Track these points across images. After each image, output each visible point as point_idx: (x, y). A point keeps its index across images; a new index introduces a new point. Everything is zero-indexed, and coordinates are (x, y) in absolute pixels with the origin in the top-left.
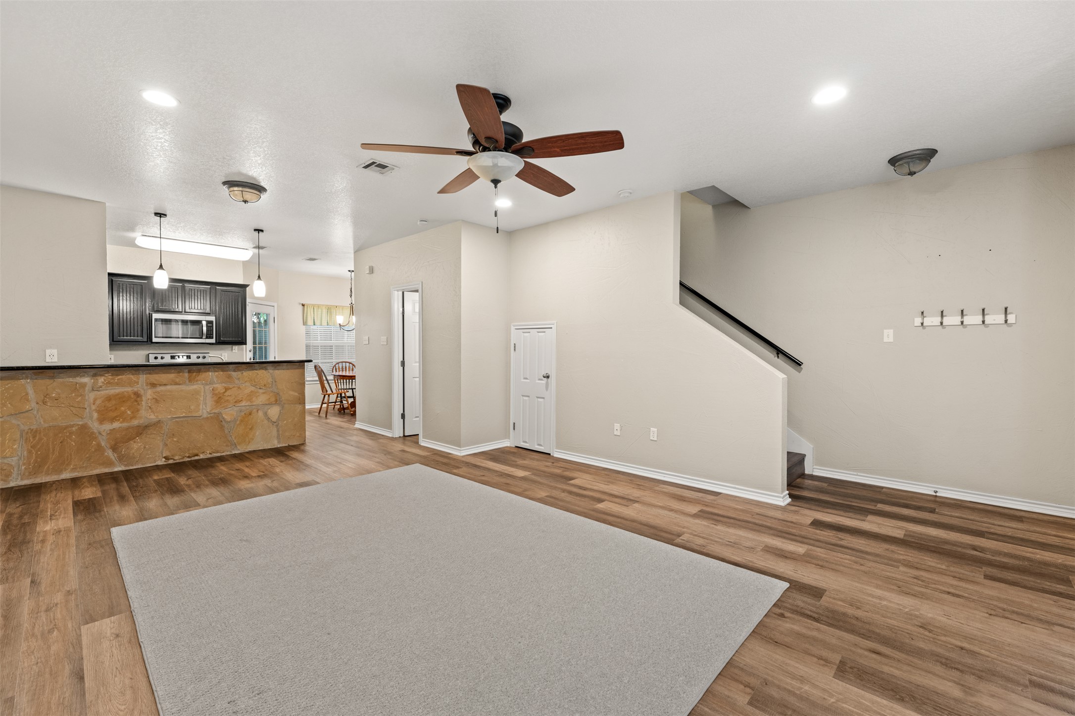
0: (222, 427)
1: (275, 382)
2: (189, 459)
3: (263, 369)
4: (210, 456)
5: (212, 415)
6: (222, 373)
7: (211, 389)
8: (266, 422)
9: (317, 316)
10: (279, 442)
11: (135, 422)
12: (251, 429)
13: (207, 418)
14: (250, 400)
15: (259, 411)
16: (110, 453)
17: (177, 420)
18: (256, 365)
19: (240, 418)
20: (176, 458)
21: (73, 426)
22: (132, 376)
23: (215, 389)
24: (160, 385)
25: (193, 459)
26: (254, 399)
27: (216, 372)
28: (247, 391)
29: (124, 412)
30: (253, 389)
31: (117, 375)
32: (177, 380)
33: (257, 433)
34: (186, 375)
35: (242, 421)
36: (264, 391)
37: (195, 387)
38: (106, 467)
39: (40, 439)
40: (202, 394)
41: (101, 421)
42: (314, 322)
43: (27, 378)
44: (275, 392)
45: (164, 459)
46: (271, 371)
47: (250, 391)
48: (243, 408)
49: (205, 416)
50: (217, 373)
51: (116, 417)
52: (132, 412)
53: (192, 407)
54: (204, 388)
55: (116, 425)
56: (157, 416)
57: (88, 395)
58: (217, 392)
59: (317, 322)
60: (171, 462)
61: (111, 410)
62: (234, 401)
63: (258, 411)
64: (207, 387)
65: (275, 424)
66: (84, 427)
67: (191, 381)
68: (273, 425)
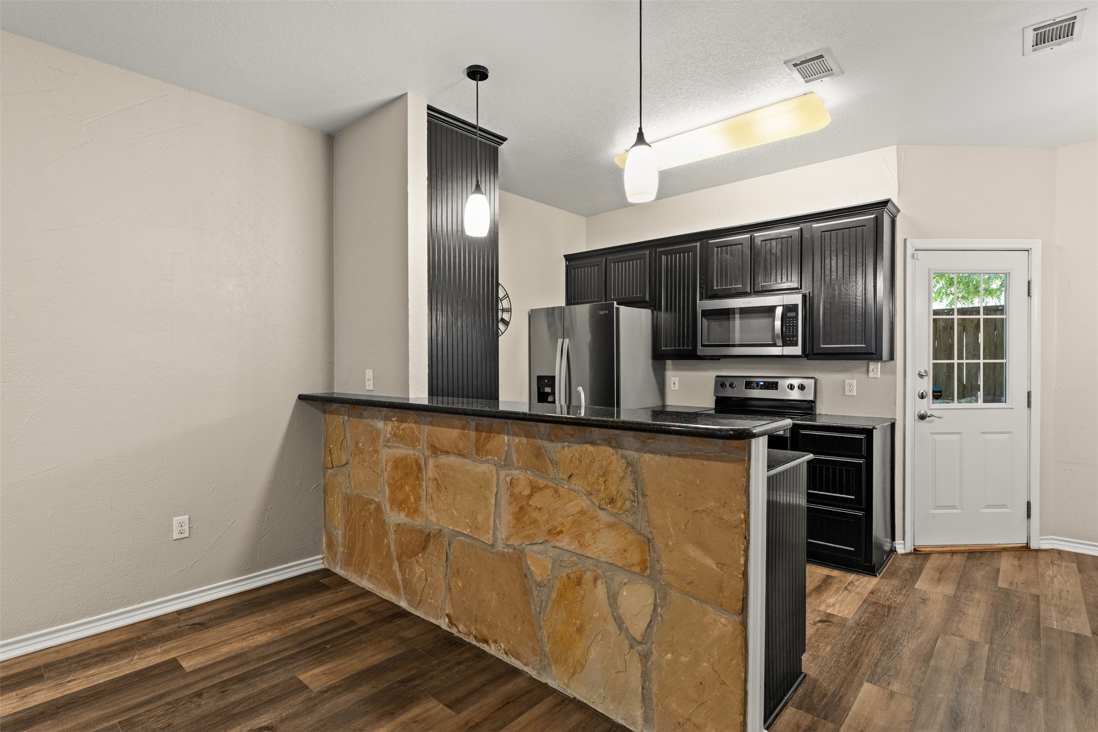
0: (526, 592)
1: (644, 495)
3: (610, 446)
4: (504, 657)
5: (511, 551)
6: (524, 440)
7: (508, 479)
8: (612, 627)
11: (418, 522)
12: (579, 631)
13: (503, 555)
14: (579, 538)
15: (599, 582)
16: (396, 567)
17: (462, 539)
18: (593, 428)
19: (558, 584)
20: (461, 627)
21: (371, 501)
22: (414, 426)
23: (514, 482)
24: (442, 452)
25: (482, 646)
26: (588, 536)
27: (517, 436)
28: (572, 507)
29: (408, 497)
30: (584, 502)
32: (461, 446)
33: (593, 655)
34: (473, 434)
35: (561, 595)
36: (612, 520)
37: (483, 468)
38: (393, 593)
39: (353, 512)
40: (495, 489)
41: (392, 503)
44: (639, 533)
45: (447, 620)
46: (632, 454)
47: (578, 509)
48: (566, 556)
49: (499, 546)
50: (517, 440)
51: (403, 502)
52: (415, 500)
53: (481, 518)
54: (498, 474)
55: (403, 517)
56: (439, 520)
57: (382, 452)
58: (516, 491)
60: (454, 631)
61: (398, 487)
62: (548, 527)
63: (596, 579)
64: (503, 473)
65: (640, 648)
66: (379, 508)
67: (480, 449)
68: (632, 647)
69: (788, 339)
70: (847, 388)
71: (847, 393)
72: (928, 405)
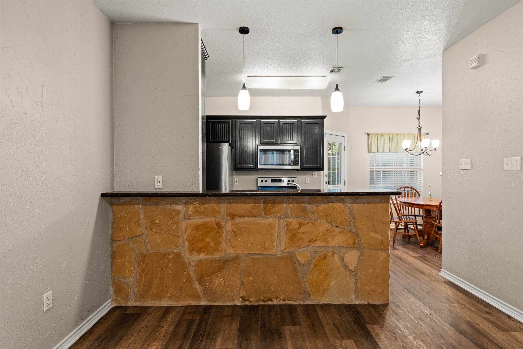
0: (295, 270)
1: (354, 219)
2: (264, 304)
3: (340, 202)
4: (282, 303)
5: (286, 254)
6: (296, 205)
7: (285, 223)
8: (342, 270)
9: (380, 143)
10: (357, 298)
11: (217, 256)
12: (326, 276)
13: (281, 258)
14: (325, 240)
15: (335, 255)
16: (196, 285)
17: (253, 256)
18: (332, 197)
19: (314, 262)
20: (252, 300)
21: (170, 253)
22: (215, 205)
23: (289, 224)
24: (239, 216)
25: (267, 303)
26: (330, 239)
27: (291, 203)
28: (322, 229)
29: (209, 244)
30: (328, 226)
31: (204, 204)
32: (254, 211)
33: (333, 283)
34: (262, 205)
35: (316, 265)
36: (341, 230)
37: (270, 220)
38: (193, 300)
39: (148, 264)
40: (277, 229)
41: (191, 251)
42: (377, 149)
43: (139, 204)
44: (353, 233)
45: (241, 300)
46: (349, 205)
47: (325, 229)
48: (318, 249)
49: (279, 255)
50: (291, 205)
51: (203, 248)
52: (215, 244)
53: (267, 244)
54: (279, 222)
55: (202, 256)
56: (235, 251)
57: (182, 224)
58: (290, 228)
59: (380, 149)
60: (247, 303)
61: (198, 240)
62: (309, 239)
63: (333, 254)
64: (282, 221)
65: (353, 273)
66: (178, 256)
67: (266, 212)
68: (350, 274)
69: (296, 162)
70: (306, 181)
71: (306, 183)
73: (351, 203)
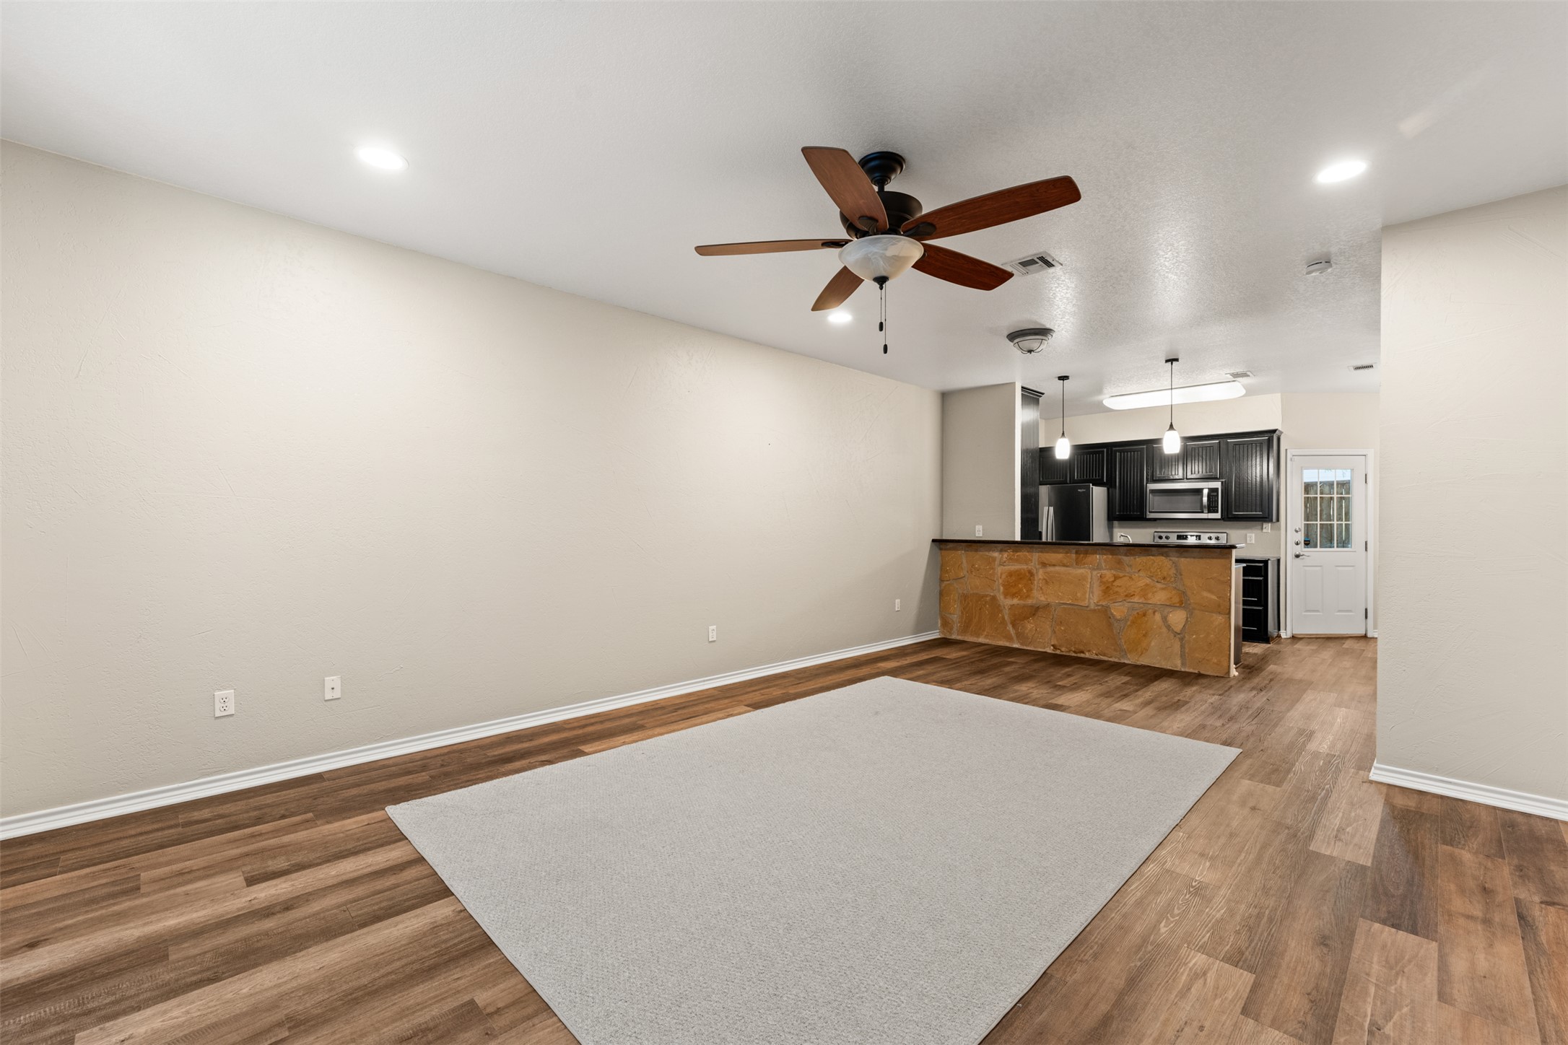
0: (1110, 625)
1: (1181, 575)
2: (1075, 655)
3: (1163, 555)
4: (1096, 657)
5: (1099, 608)
6: (1111, 557)
7: (1099, 575)
8: (1164, 630)
10: (1183, 664)
11: (1029, 602)
12: (1145, 636)
13: (1095, 610)
14: (1145, 596)
15: (1156, 613)
16: (1010, 628)
17: (1065, 606)
18: (1153, 549)
19: (1131, 618)
20: (1063, 649)
21: (987, 596)
22: (1027, 554)
23: (1103, 576)
24: (1050, 565)
25: (1079, 655)
26: (1150, 595)
28: (1141, 583)
29: (1021, 590)
30: (1148, 581)
31: (1017, 552)
32: (1065, 561)
33: (1153, 644)
34: (1074, 556)
35: (1133, 622)
36: (1164, 586)
37: (1080, 571)
38: (1007, 641)
39: (969, 603)
40: (1089, 580)
41: (1006, 595)
43: (962, 549)
44: (1179, 590)
45: (1052, 648)
46: (1175, 559)
47: (1144, 584)
48: (1136, 605)
49: (1092, 607)
50: (1105, 557)
51: (1016, 593)
52: (1027, 591)
53: (1079, 595)
54: (1092, 574)
55: (1015, 601)
56: (1047, 599)
57: (997, 570)
58: (1105, 580)
60: (1058, 652)
61: (1012, 586)
62: (1125, 594)
63: (1154, 613)
64: (1095, 573)
65: (1179, 636)
66: (994, 598)
67: (1078, 563)
68: (1175, 636)
69: (1212, 508)
70: (1248, 539)
71: (1248, 542)
72: (1301, 549)
73: (1177, 557)
